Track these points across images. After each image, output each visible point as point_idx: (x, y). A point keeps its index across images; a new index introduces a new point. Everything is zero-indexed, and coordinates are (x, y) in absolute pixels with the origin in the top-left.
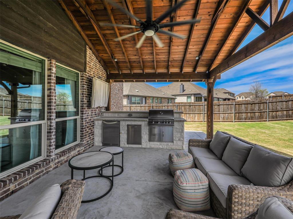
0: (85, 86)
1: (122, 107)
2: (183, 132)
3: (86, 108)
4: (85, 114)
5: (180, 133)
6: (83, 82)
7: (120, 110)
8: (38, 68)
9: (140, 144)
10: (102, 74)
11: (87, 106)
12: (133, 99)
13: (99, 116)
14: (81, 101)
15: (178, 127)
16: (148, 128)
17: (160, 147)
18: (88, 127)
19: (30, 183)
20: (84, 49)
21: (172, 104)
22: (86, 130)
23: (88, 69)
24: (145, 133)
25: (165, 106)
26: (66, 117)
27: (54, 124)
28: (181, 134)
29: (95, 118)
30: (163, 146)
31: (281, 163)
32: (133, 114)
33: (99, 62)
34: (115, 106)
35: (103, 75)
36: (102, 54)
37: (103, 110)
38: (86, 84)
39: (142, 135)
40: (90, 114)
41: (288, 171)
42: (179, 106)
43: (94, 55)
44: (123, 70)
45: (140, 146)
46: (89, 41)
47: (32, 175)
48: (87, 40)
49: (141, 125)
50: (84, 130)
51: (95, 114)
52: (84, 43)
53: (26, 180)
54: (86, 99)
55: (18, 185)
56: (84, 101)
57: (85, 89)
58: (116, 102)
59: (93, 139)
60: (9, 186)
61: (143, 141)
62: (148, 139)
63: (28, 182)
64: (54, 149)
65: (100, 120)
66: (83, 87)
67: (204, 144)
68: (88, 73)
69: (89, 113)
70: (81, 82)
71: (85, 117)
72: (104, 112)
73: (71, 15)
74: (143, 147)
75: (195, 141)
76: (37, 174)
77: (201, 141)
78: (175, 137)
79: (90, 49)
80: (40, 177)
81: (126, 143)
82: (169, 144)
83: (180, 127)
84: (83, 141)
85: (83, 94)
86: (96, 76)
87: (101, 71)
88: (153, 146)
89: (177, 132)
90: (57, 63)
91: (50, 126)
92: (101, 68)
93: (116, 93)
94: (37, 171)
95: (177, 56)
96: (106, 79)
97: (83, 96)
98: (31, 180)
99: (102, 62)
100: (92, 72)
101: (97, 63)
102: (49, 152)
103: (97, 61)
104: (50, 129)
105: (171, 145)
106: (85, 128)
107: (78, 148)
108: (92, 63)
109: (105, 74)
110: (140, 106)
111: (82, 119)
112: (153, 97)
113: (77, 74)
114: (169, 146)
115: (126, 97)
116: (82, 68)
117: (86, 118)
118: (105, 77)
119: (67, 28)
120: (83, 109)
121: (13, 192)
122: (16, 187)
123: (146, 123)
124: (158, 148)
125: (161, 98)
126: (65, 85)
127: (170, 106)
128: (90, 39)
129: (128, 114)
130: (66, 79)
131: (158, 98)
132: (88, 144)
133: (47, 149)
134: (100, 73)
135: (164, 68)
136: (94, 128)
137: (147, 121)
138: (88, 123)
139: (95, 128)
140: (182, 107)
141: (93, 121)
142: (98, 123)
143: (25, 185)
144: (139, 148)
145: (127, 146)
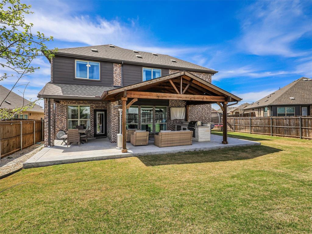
6: (168, 110)
13: (179, 124)
25: (286, 119)
34: (197, 119)
37: (183, 121)
42: (304, 119)
51: (176, 123)
56: (168, 117)
58: (198, 116)
85: (168, 114)
86: (176, 106)
87: (180, 103)
109: (184, 103)
113: (166, 107)
115: (269, 108)
120: (168, 120)
127: (293, 119)
136: (175, 128)
140: (308, 121)
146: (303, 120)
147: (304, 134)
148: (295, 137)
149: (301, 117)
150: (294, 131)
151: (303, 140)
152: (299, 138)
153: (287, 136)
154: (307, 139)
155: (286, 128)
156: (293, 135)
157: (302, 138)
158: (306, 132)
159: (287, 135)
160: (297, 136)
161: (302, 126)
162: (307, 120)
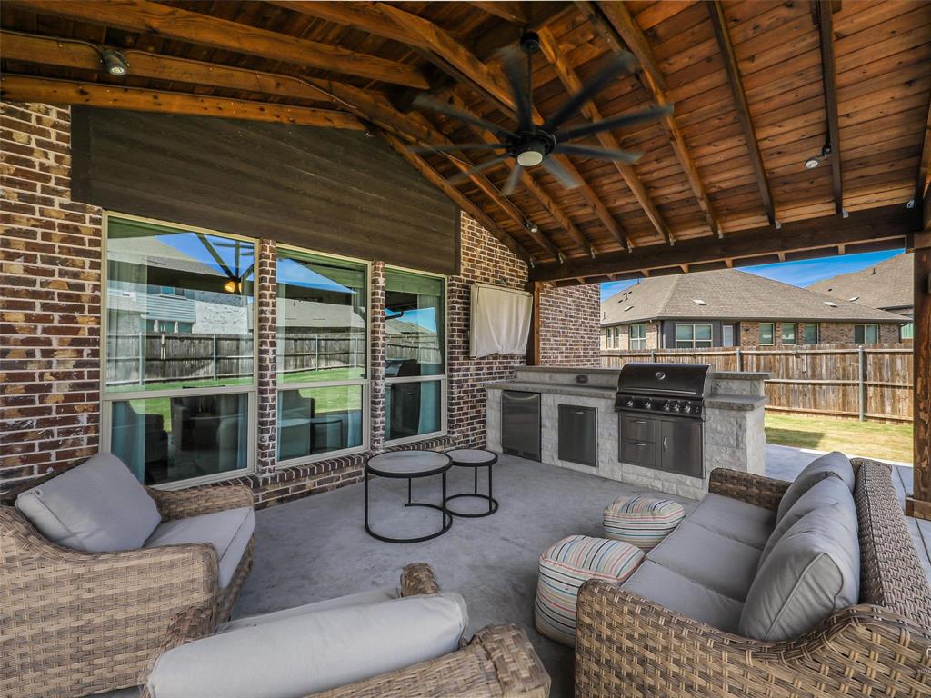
0: (457, 306)
1: (592, 357)
2: (742, 446)
3: (461, 357)
4: (459, 370)
5: (729, 450)
6: (454, 297)
7: (585, 365)
8: (358, 282)
9: (594, 464)
10: (510, 270)
11: (464, 353)
12: (681, 332)
13: (500, 378)
14: (450, 342)
15: (719, 428)
16: (616, 419)
17: (653, 484)
18: (465, 403)
19: (338, 487)
20: (453, 222)
21: (837, 348)
22: (461, 409)
23: (465, 265)
24: (606, 434)
25: (798, 355)
26: (419, 374)
27: (382, 388)
28: (734, 452)
29: (490, 382)
30: (667, 484)
31: (788, 565)
32: (590, 377)
33: (502, 241)
34: (561, 353)
35: (517, 272)
36: (504, 222)
37: (516, 364)
38: (460, 301)
39: (600, 441)
40: (472, 371)
41: (800, 597)
42: (876, 353)
43: (483, 230)
44: (573, 249)
45: (593, 470)
46: (466, 202)
47: (340, 475)
48: (461, 199)
49: (594, 410)
50: (456, 407)
51: (489, 374)
52: (453, 208)
53: (331, 480)
54: (459, 336)
55: (319, 483)
56: (454, 342)
57: (458, 314)
58: (567, 341)
59: (484, 432)
60: (305, 480)
61: (601, 457)
62: (617, 453)
63: (335, 483)
64: (381, 435)
65: (498, 388)
66: (454, 308)
67: (769, 493)
68: (465, 275)
69: (468, 369)
70: (449, 298)
71: (457, 379)
72: (518, 369)
73: (416, 160)
74: (604, 475)
75: (733, 478)
76: (350, 475)
77: (758, 482)
78: (711, 460)
79: (472, 216)
80: (354, 482)
81: (556, 457)
82: (688, 482)
83: (729, 426)
84: (453, 433)
85: (452, 325)
86: (491, 279)
87: (507, 264)
88: (631, 478)
89: (717, 444)
90: (386, 266)
91: (375, 390)
92: (508, 255)
93: (566, 316)
94: (350, 470)
95: (728, 175)
96: (526, 283)
97: (453, 330)
98: (339, 482)
99: (509, 239)
100: (479, 272)
101: (493, 246)
102: (374, 440)
103: (496, 242)
104: (375, 397)
105: (693, 486)
106: (458, 404)
107: (437, 445)
108: (479, 250)
109: (522, 268)
110: (690, 356)
111: (451, 382)
112: (774, 323)
113: (442, 281)
114: (686, 488)
115: (655, 327)
116: (451, 264)
117: (459, 381)
118: (523, 278)
119: (410, 187)
120: (451, 359)
121: (311, 493)
122: (315, 486)
123: (611, 403)
124: (648, 488)
125: (818, 322)
126: (418, 310)
127: (827, 354)
128: (466, 194)
129: (577, 375)
130: (420, 295)
131: (797, 323)
132: (468, 441)
133: (372, 433)
134: (506, 269)
135: (698, 224)
136: (484, 406)
137: (609, 398)
138: (465, 392)
139: (487, 408)
140: (893, 361)
141: (483, 390)
142: (493, 396)
143: (329, 487)
144: (591, 475)
145: (559, 463)
146: (870, 357)
147: (872, 404)
148: (838, 415)
149: (862, 349)
150: (831, 396)
151: (872, 423)
152: (858, 416)
153: (803, 412)
154: (888, 422)
155: (799, 384)
156: (828, 406)
157: (866, 418)
158: (882, 396)
159: (801, 409)
160: (844, 413)
161: (865, 378)
162: (887, 356)
